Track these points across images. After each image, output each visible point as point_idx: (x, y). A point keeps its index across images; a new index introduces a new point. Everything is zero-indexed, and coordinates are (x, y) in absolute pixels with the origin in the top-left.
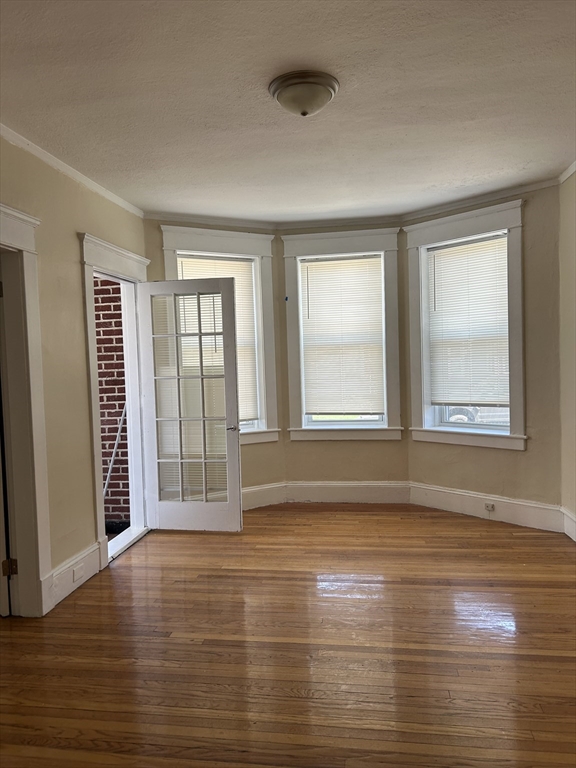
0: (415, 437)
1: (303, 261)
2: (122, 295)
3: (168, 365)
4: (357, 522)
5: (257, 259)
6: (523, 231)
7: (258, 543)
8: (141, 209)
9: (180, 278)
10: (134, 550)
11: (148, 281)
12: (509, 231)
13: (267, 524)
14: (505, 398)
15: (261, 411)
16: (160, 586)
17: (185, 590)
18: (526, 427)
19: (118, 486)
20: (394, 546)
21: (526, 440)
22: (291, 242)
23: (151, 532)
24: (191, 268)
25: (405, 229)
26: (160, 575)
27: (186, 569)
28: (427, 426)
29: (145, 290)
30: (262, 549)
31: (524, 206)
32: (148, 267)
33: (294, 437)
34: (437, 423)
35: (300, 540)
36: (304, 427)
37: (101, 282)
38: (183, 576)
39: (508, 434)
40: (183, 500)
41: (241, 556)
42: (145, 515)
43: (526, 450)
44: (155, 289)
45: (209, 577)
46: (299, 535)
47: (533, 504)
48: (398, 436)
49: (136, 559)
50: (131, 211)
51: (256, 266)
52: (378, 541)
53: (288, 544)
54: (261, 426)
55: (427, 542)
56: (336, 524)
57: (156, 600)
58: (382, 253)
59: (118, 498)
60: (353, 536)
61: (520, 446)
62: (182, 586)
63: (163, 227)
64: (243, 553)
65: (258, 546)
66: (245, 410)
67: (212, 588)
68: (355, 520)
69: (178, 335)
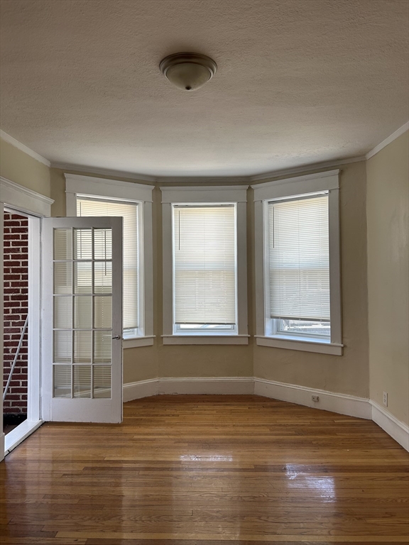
0: (259, 342)
1: (176, 206)
2: (29, 227)
3: (65, 284)
4: (215, 412)
5: (141, 203)
6: (340, 192)
7: (136, 434)
8: (48, 160)
9: (79, 215)
10: (29, 443)
11: (52, 216)
12: (330, 191)
13: (143, 415)
14: (327, 315)
15: (141, 321)
16: (50, 480)
17: (71, 484)
18: (342, 338)
19: (18, 384)
20: (245, 434)
21: (343, 348)
22: (167, 192)
23: (45, 424)
24: (88, 208)
25: (253, 187)
26: (51, 469)
27: (73, 461)
28: (268, 335)
29: (49, 224)
30: (139, 439)
31: (341, 174)
32: (52, 205)
33: (166, 342)
34: (275, 332)
35: (169, 430)
36: (174, 334)
37: (12, 215)
38: (71, 469)
39: (329, 343)
40: (73, 397)
41: (121, 447)
42: (40, 409)
43: (343, 355)
44: (57, 223)
45: (93, 469)
46: (169, 425)
47: (348, 397)
48: (245, 342)
49: (30, 453)
50: (40, 161)
51: (139, 209)
52: (232, 429)
53: (160, 434)
54: (140, 333)
55: (271, 430)
56: (198, 414)
57: (45, 496)
58: (235, 204)
59: (18, 394)
60: (213, 425)
61: (339, 352)
62: (69, 480)
63: (66, 175)
64: (123, 444)
65: (136, 437)
66: (127, 320)
67: (95, 480)
68: (213, 410)
69: (75, 261)
